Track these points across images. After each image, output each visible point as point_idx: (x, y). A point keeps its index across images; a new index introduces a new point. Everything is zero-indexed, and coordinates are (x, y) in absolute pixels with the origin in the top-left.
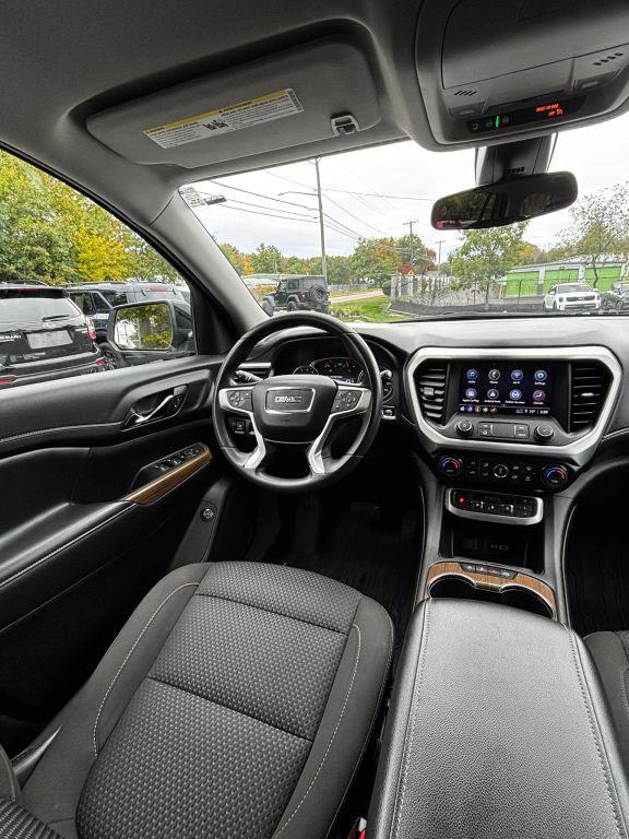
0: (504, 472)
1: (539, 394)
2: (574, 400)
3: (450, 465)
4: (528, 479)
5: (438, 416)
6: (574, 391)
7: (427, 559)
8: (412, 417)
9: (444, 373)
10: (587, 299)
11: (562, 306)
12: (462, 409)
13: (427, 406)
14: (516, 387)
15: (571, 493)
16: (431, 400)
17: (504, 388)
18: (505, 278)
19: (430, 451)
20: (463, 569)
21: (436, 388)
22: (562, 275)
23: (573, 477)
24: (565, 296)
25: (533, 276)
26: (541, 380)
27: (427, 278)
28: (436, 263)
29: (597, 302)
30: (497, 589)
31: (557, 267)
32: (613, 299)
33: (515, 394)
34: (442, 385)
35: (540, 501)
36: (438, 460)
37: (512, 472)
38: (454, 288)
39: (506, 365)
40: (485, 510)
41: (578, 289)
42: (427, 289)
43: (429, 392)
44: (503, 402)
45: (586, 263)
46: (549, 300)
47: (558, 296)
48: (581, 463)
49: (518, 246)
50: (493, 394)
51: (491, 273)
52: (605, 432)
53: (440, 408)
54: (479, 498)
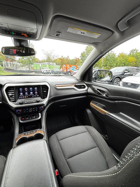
0: (31, 110)
1: (36, 92)
2: (43, 93)
3: (19, 112)
4: (37, 110)
5: (14, 100)
6: (43, 91)
7: (15, 136)
8: (6, 102)
9: (14, 89)
10: (49, 71)
11: (45, 72)
12: (20, 98)
13: (10, 98)
14: (31, 91)
15: (45, 110)
16: (11, 96)
17: (29, 92)
18: (33, 65)
19: (13, 109)
20: (25, 135)
21: (12, 93)
22: (44, 66)
23: (45, 107)
24: (45, 70)
25: (39, 65)
26: (36, 89)
27: (14, 63)
28: (16, 60)
29: (51, 71)
30: (32, 136)
31: (43, 64)
32: (53, 71)
33: (31, 93)
34: (13, 92)
35: (40, 114)
36: (15, 111)
37: (33, 110)
38: (21, 66)
39: (28, 87)
40: (29, 119)
41: (47, 69)
42: (14, 66)
43: (10, 94)
44: (29, 95)
45: (48, 64)
46: (42, 70)
47: (44, 70)
48: (46, 105)
49: (35, 58)
50: (27, 93)
51: (30, 63)
52: (49, 98)
53: (14, 98)
54: (27, 117)
